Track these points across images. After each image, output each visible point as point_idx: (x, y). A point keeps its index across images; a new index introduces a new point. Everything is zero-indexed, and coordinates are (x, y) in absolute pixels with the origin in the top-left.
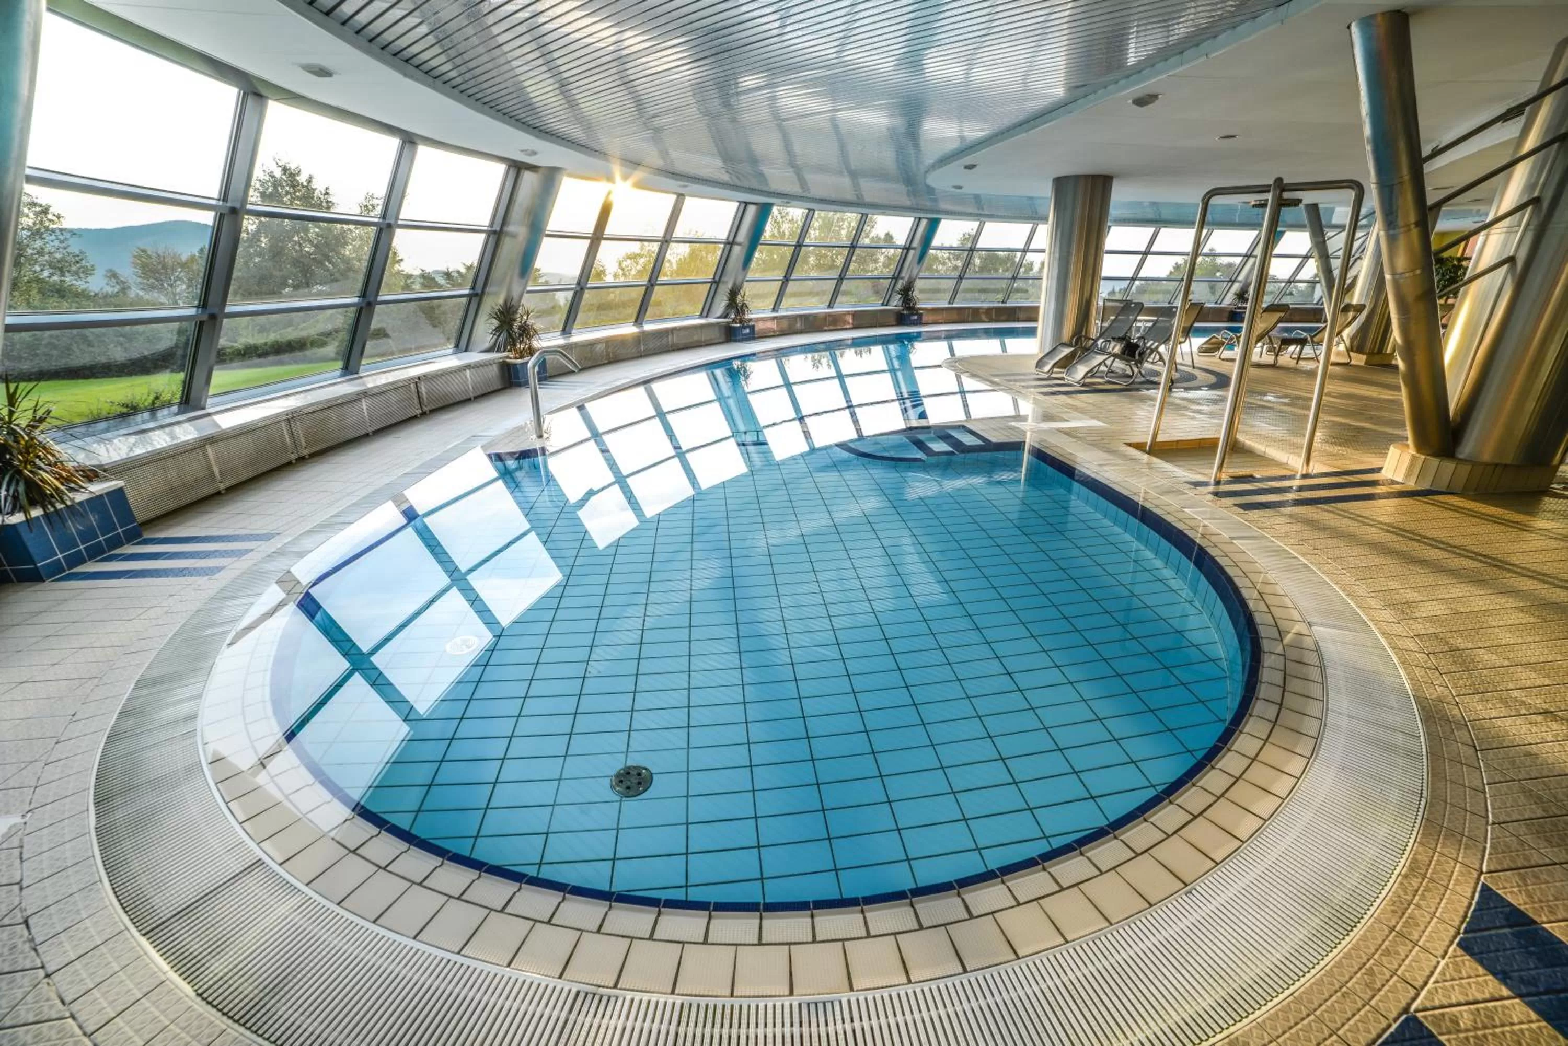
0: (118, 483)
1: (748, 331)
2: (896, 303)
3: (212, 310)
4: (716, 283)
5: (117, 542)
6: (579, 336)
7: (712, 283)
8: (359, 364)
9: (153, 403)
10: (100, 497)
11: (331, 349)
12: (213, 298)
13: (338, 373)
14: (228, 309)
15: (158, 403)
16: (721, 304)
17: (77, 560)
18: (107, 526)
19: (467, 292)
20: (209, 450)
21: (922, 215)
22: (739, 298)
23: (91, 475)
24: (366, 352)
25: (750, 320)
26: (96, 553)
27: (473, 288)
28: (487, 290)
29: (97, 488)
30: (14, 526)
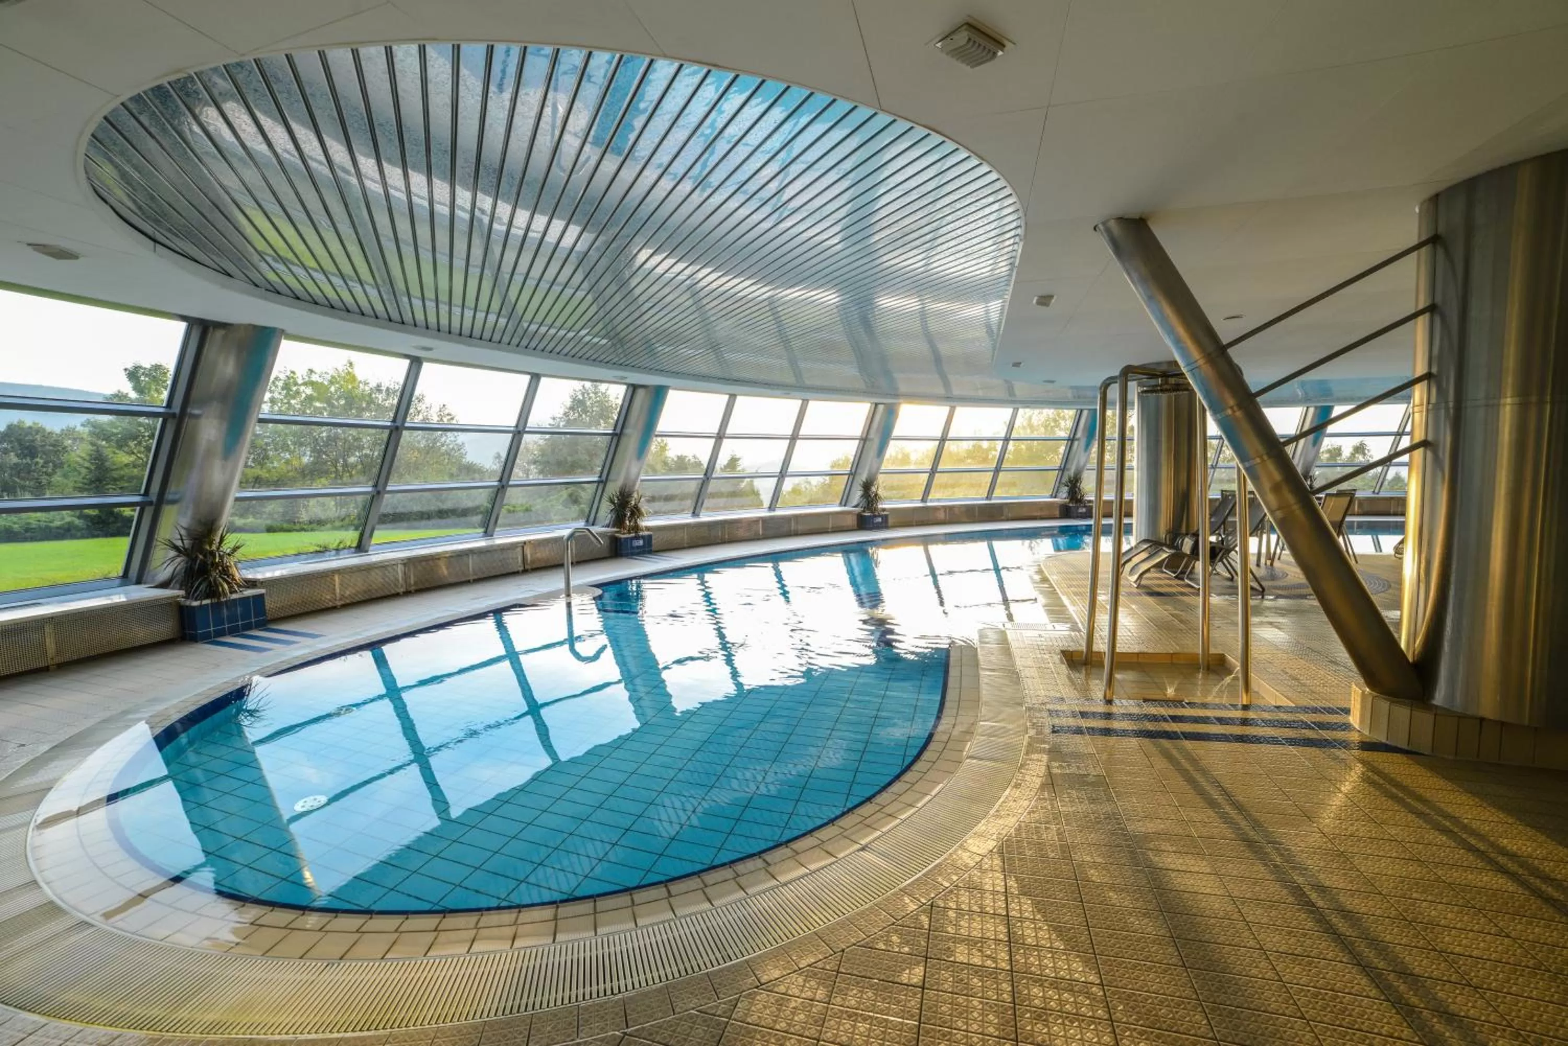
0: (263, 591)
1: (880, 520)
2: (1063, 497)
3: (380, 488)
4: (852, 474)
5: (249, 627)
6: (706, 517)
7: (849, 475)
8: (494, 531)
9: (339, 545)
10: (248, 598)
11: (478, 519)
12: (382, 481)
13: (481, 534)
14: (388, 488)
15: (341, 546)
16: (857, 495)
17: (221, 633)
18: (246, 616)
19: (596, 479)
20: (336, 578)
21: (1083, 407)
22: (874, 489)
23: (252, 584)
24: (499, 522)
25: (884, 510)
26: (234, 632)
27: (600, 477)
28: (610, 477)
29: (249, 592)
30: (194, 607)
